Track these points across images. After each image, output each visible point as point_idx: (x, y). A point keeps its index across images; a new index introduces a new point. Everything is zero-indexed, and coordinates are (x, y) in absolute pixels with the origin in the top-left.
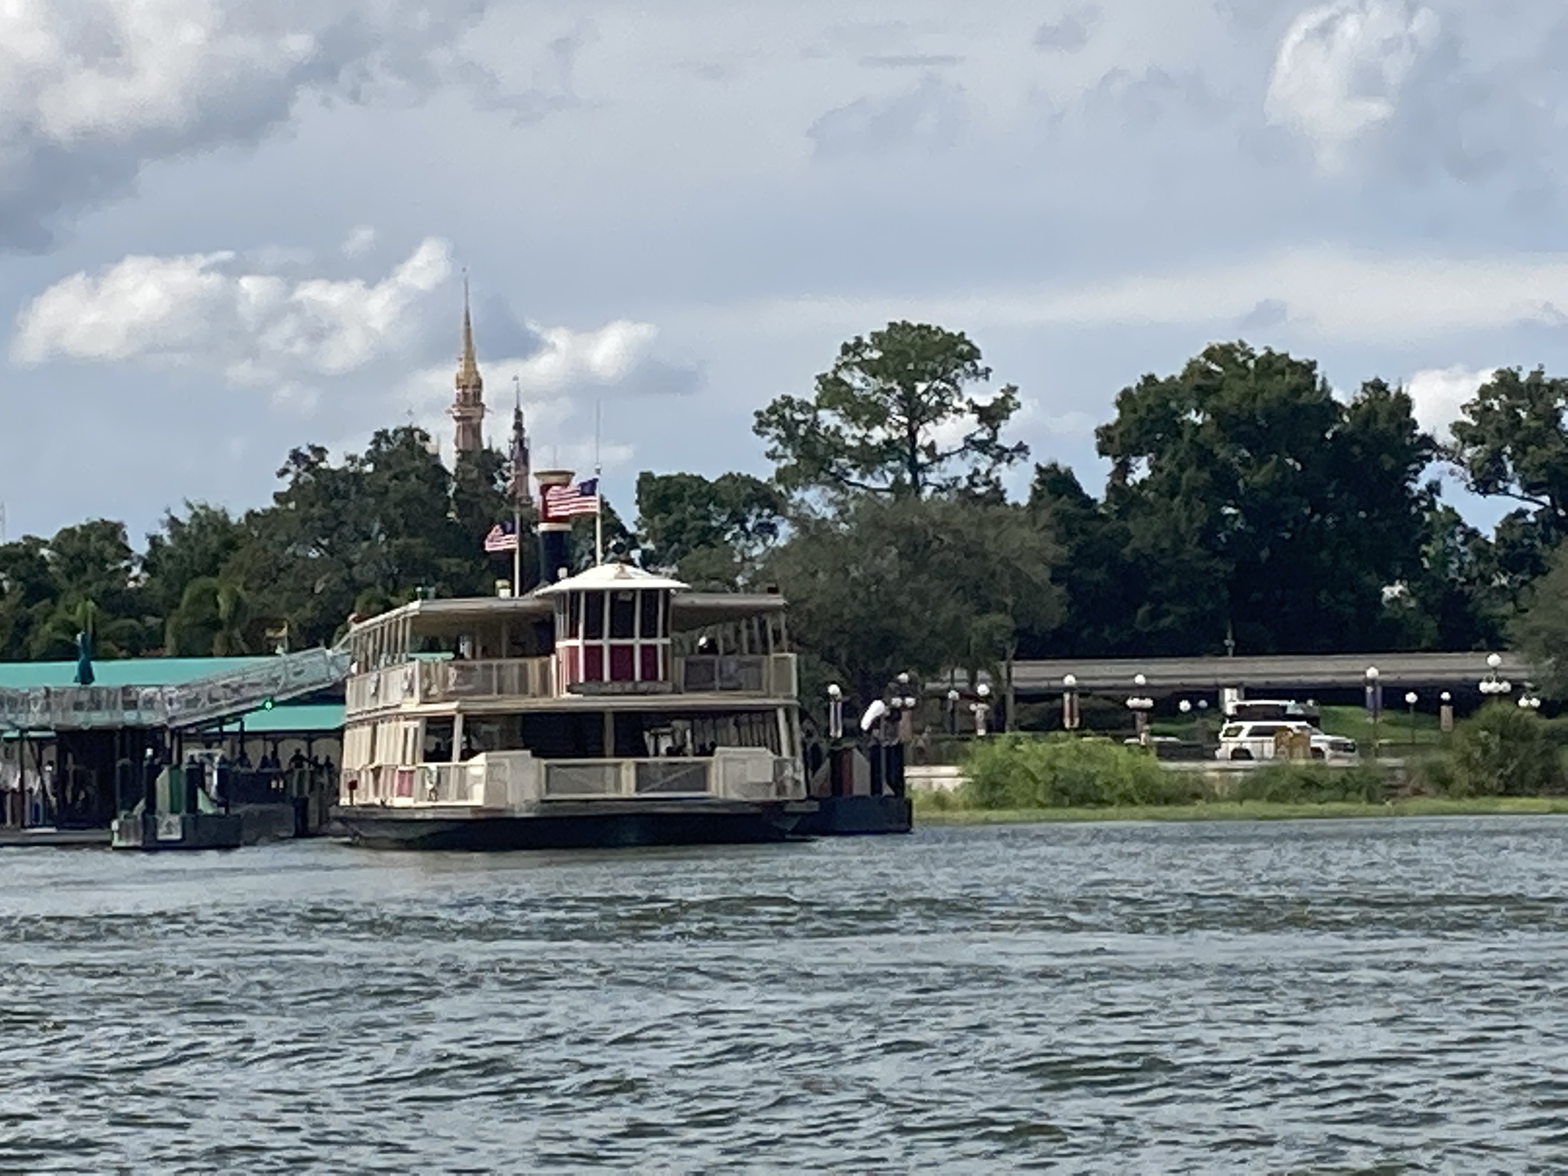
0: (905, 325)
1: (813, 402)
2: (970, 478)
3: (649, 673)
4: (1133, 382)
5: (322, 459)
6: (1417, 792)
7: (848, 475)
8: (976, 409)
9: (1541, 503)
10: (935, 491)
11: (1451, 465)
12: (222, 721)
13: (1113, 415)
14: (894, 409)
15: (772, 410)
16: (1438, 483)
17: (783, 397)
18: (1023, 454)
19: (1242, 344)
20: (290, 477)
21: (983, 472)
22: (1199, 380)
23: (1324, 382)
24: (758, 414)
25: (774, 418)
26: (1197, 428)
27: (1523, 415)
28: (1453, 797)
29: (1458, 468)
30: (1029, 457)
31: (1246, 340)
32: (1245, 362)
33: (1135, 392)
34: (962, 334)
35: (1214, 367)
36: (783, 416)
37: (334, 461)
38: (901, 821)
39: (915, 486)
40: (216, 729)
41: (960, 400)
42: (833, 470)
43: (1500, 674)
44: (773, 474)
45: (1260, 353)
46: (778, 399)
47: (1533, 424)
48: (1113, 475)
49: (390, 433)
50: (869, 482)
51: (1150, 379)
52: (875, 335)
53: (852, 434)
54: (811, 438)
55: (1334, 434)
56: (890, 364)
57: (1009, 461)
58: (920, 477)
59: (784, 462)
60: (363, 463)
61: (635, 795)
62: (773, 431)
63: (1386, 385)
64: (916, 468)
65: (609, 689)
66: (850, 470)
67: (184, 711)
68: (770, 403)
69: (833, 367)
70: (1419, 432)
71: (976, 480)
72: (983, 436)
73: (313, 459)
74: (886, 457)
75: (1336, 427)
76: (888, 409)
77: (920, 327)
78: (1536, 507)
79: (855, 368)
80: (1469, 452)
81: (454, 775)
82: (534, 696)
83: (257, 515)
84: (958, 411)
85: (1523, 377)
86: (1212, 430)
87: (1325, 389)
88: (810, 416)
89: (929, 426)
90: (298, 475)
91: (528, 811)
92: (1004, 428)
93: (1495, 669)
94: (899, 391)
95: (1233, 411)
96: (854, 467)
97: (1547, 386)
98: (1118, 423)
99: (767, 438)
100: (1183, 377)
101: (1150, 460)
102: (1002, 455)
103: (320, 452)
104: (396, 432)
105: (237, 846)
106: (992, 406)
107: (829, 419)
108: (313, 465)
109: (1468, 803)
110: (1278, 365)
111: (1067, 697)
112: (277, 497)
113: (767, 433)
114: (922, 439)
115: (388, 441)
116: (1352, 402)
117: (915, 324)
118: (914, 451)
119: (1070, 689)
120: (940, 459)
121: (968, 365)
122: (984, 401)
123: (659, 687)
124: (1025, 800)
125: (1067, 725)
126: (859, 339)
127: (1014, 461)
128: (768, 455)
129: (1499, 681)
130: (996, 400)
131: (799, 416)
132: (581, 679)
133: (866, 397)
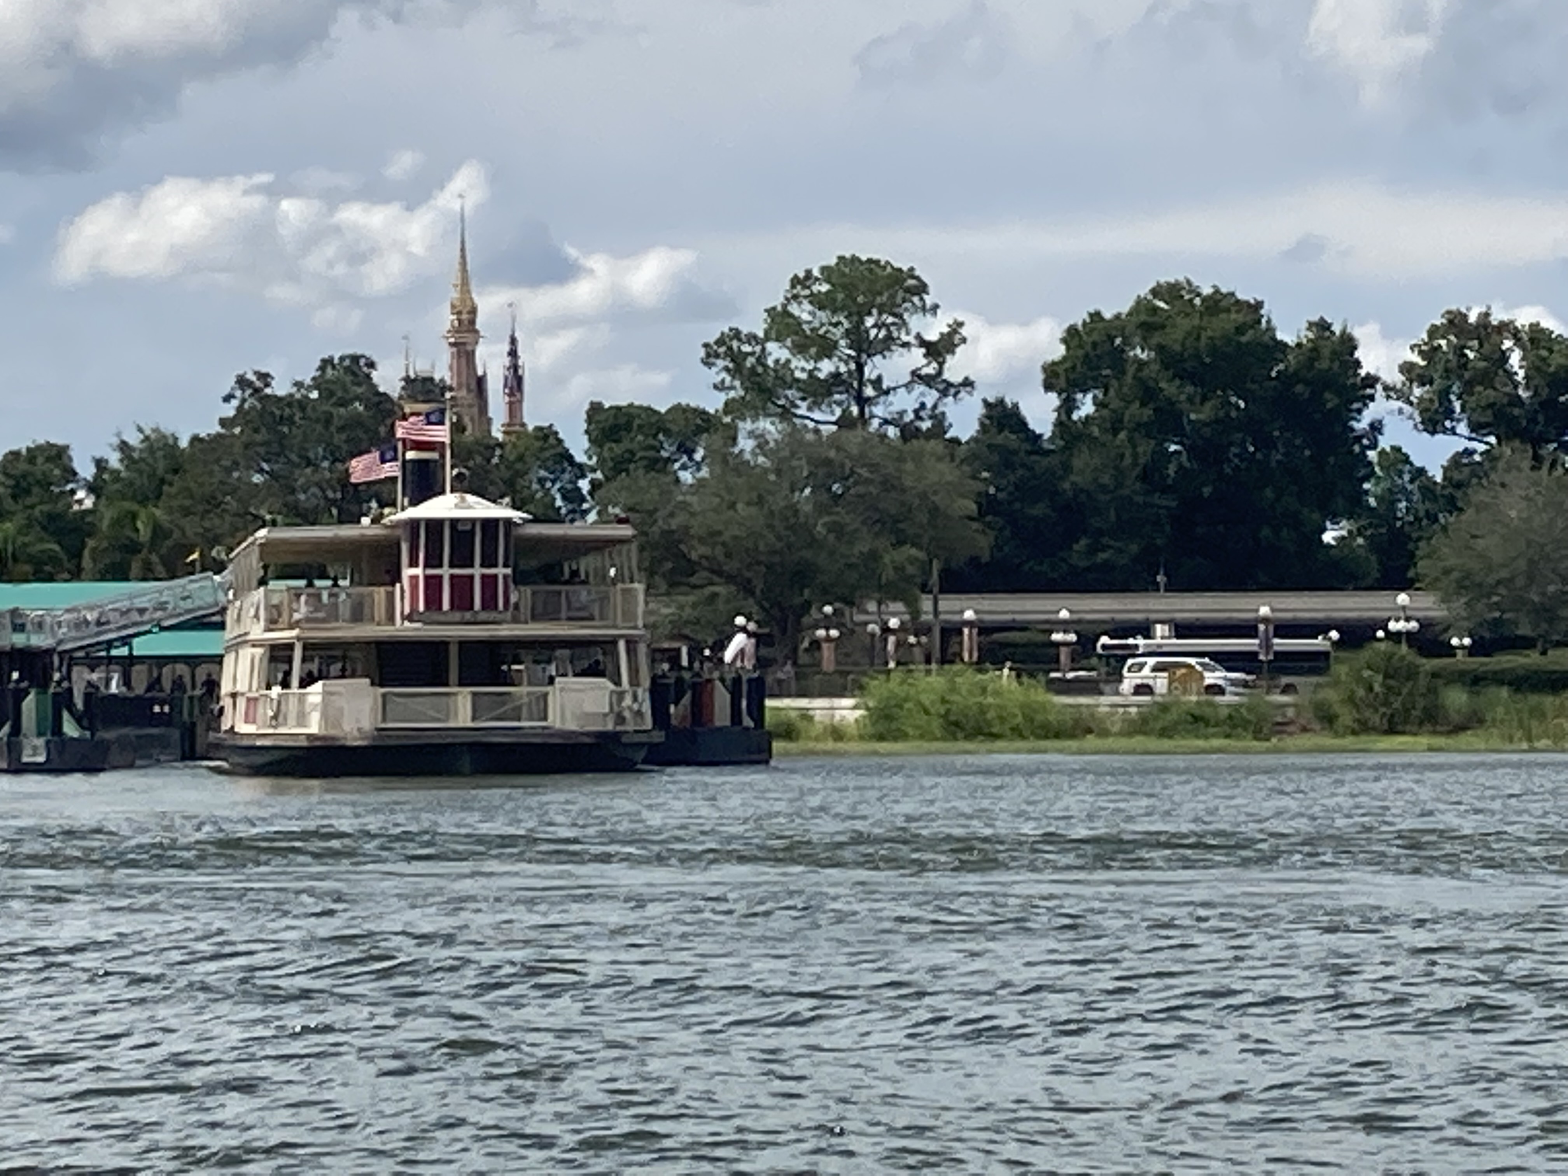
0: (855, 259)
1: (761, 334)
2: (916, 412)
3: (489, 602)
4: (1079, 318)
5: (267, 385)
6: (1305, 730)
7: (797, 407)
8: (923, 343)
9: (1487, 443)
10: (881, 425)
11: (1400, 404)
12: (110, 644)
13: (1060, 351)
14: (842, 343)
15: (720, 342)
16: (1380, 422)
17: (731, 330)
18: (968, 389)
19: (1189, 282)
20: (235, 403)
21: (929, 405)
22: (1143, 318)
23: (1269, 322)
24: (706, 345)
25: (722, 350)
26: (1141, 364)
27: (1471, 355)
28: (1337, 735)
29: (1407, 408)
30: (975, 393)
31: (1192, 279)
32: (1191, 300)
33: (1080, 328)
34: (912, 269)
35: (1162, 304)
36: (730, 348)
37: (280, 388)
38: (760, 751)
39: (864, 419)
40: (103, 654)
41: (908, 334)
42: (781, 402)
43: (1409, 613)
44: (720, 406)
45: (1207, 291)
46: (726, 330)
47: (1483, 364)
48: (1058, 410)
49: (336, 361)
50: (817, 415)
51: (1096, 316)
52: (823, 269)
53: (800, 367)
54: (760, 370)
55: (1278, 372)
56: (840, 296)
57: (955, 395)
58: (867, 410)
59: (732, 394)
60: (310, 388)
61: (470, 724)
62: (721, 363)
63: (1330, 325)
64: (862, 401)
65: (450, 617)
66: (799, 402)
67: (73, 634)
68: (717, 335)
69: (782, 300)
70: (1363, 372)
71: (923, 414)
72: (931, 370)
73: (258, 384)
74: (834, 389)
75: (1281, 366)
76: (836, 342)
77: (870, 261)
78: (1482, 447)
79: (805, 302)
80: (1417, 391)
81: (293, 703)
82: (379, 624)
83: (201, 440)
84: (906, 345)
85: (1472, 318)
86: (1155, 367)
87: (1271, 329)
88: (758, 349)
89: (877, 359)
90: (244, 400)
91: (362, 739)
92: (951, 361)
93: (1404, 608)
94: (846, 324)
95: (1177, 348)
96: (803, 399)
97: (1494, 327)
98: (1065, 359)
99: (714, 369)
100: (1130, 314)
101: (1095, 397)
102: (947, 389)
103: (265, 377)
104: (342, 359)
105: (102, 770)
106: (939, 341)
107: (777, 352)
108: (257, 390)
109: (1349, 741)
110: (1224, 304)
111: (966, 631)
112: (223, 422)
113: (713, 364)
114: (869, 372)
115: (334, 367)
116: (1296, 340)
117: (864, 258)
118: (861, 383)
119: (970, 624)
120: (887, 392)
121: (916, 299)
122: (932, 336)
123: (499, 617)
124: (918, 733)
125: (966, 657)
126: (809, 273)
127: (960, 396)
128: (716, 387)
129: (1408, 619)
130: (942, 334)
131: (746, 348)
132: (421, 608)
133: (813, 330)
